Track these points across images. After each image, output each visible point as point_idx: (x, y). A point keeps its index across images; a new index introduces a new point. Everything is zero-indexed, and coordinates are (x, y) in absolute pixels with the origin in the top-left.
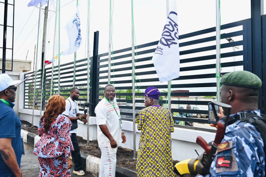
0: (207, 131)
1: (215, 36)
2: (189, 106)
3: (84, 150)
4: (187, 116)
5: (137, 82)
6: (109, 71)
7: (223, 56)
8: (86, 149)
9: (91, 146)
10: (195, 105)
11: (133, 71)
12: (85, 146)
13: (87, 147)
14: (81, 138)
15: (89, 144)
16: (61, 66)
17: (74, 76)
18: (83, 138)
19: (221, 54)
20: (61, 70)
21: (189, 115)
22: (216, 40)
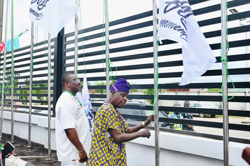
0: (210, 138)
1: (220, 4)
2: (186, 103)
3: (43, 163)
4: (185, 117)
5: (113, 70)
6: (76, 56)
7: (231, 31)
8: (46, 162)
9: (54, 158)
10: (197, 101)
11: (107, 55)
12: (45, 158)
13: (47, 160)
14: (43, 146)
15: (50, 155)
16: (15, 51)
17: (31, 64)
18: (45, 147)
19: (229, 29)
20: (15, 56)
21: (187, 114)
22: (220, 9)
